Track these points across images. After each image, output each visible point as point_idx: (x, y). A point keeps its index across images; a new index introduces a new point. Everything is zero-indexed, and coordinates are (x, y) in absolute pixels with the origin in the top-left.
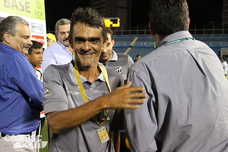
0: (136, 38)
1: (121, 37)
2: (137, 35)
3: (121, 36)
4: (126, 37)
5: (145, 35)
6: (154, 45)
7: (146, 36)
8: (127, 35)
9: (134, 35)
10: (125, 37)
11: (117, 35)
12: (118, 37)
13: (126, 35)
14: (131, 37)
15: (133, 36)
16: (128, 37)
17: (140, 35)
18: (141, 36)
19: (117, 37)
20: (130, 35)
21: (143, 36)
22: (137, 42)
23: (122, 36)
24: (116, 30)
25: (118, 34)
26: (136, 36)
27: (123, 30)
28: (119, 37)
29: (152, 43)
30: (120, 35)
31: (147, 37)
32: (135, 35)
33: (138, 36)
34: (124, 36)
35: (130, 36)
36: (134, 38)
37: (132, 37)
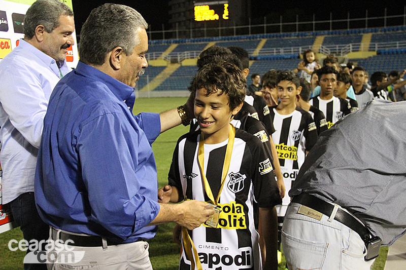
0: (264, 41)
1: (233, 41)
2: (265, 34)
3: (231, 39)
4: (242, 40)
5: (281, 33)
6: (300, 52)
7: (284, 36)
8: (245, 36)
9: (258, 35)
10: (240, 41)
11: (223, 37)
12: (227, 41)
13: (243, 36)
14: (253, 39)
15: (257, 38)
16: (247, 39)
17: (272, 34)
18: (273, 37)
19: (225, 40)
20: (250, 35)
21: (277, 36)
22: (264, 49)
23: (235, 39)
24: (221, 27)
25: (227, 35)
26: (263, 38)
27: (237, 25)
28: (228, 39)
29: (296, 50)
30: (230, 37)
31: (286, 38)
32: (262, 35)
33: (267, 37)
34: (238, 39)
35: (250, 38)
36: (259, 41)
37: (255, 40)
